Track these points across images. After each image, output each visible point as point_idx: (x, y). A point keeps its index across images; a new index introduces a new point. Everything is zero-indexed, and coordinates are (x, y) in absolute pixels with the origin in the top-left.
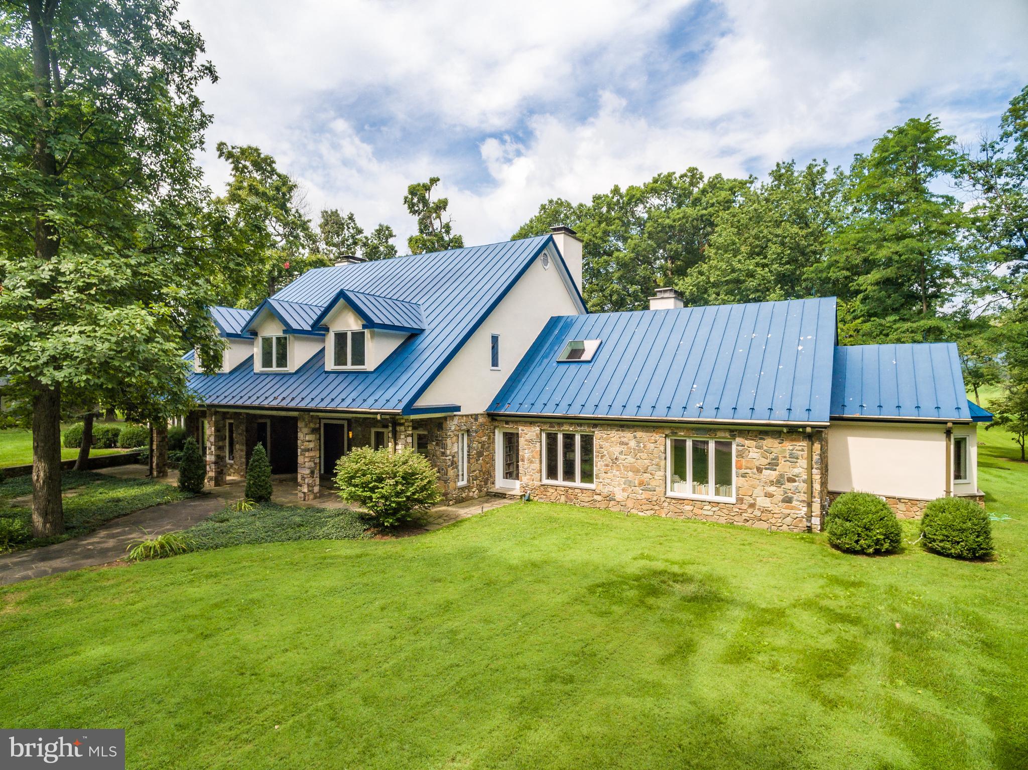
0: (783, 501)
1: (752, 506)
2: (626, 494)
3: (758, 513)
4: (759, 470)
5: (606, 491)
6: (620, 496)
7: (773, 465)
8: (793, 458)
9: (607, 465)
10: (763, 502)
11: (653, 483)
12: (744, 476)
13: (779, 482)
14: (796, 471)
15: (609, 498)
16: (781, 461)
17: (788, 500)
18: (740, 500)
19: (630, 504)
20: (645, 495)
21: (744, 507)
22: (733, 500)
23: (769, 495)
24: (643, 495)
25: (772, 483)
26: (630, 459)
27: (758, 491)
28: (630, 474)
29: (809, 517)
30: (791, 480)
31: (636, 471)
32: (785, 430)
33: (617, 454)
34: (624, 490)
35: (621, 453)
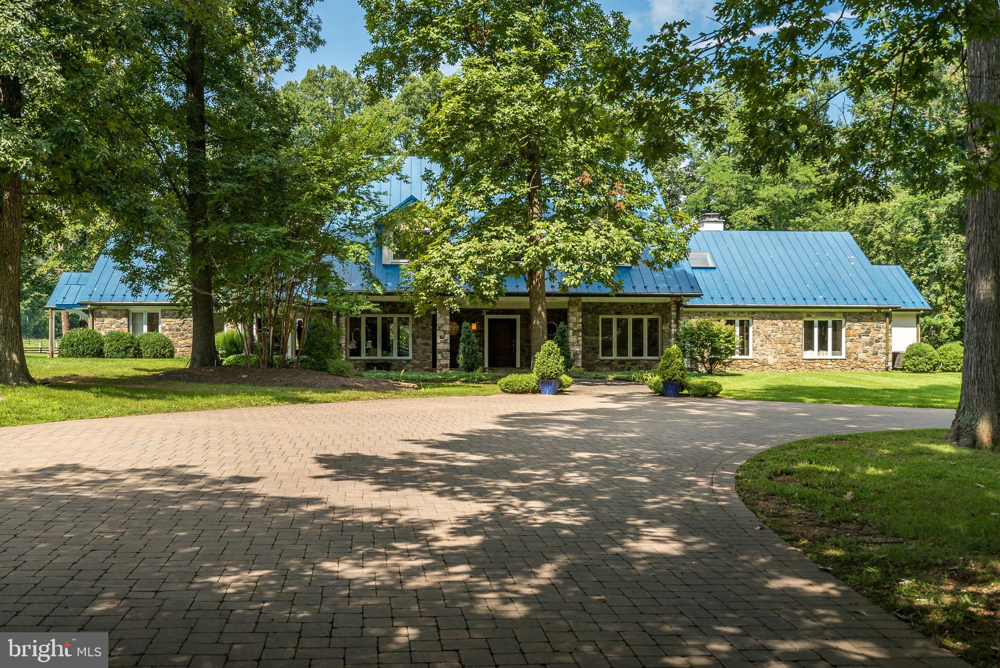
0: (873, 354)
1: (856, 359)
2: (776, 360)
3: (859, 363)
4: (860, 336)
5: (761, 359)
6: (771, 360)
7: (867, 333)
8: (878, 329)
9: (762, 341)
10: (862, 356)
11: (795, 350)
12: (851, 341)
13: (871, 344)
14: (880, 335)
15: (764, 364)
16: (872, 330)
17: (876, 354)
18: (848, 356)
19: (779, 366)
20: (791, 359)
21: (851, 360)
22: (843, 356)
23: (865, 352)
24: (786, 359)
25: (867, 344)
26: (779, 335)
27: (860, 349)
28: (779, 345)
29: (886, 362)
30: (877, 341)
31: (783, 343)
32: (876, 311)
33: (770, 332)
34: (774, 357)
35: (772, 331)
